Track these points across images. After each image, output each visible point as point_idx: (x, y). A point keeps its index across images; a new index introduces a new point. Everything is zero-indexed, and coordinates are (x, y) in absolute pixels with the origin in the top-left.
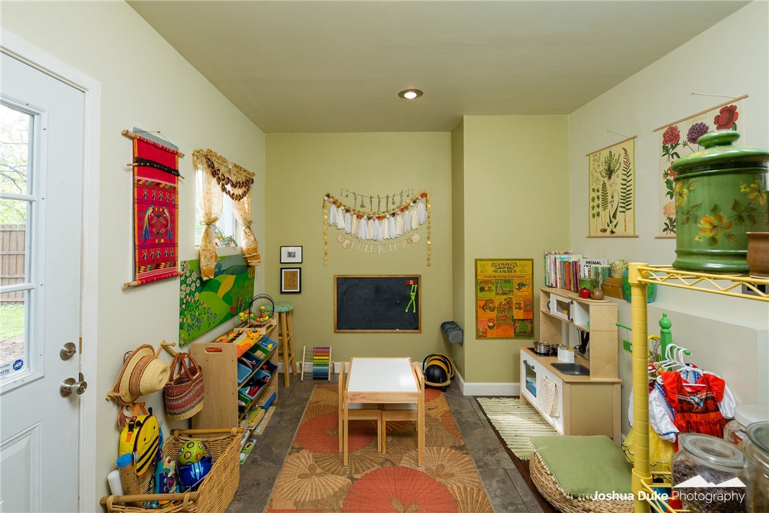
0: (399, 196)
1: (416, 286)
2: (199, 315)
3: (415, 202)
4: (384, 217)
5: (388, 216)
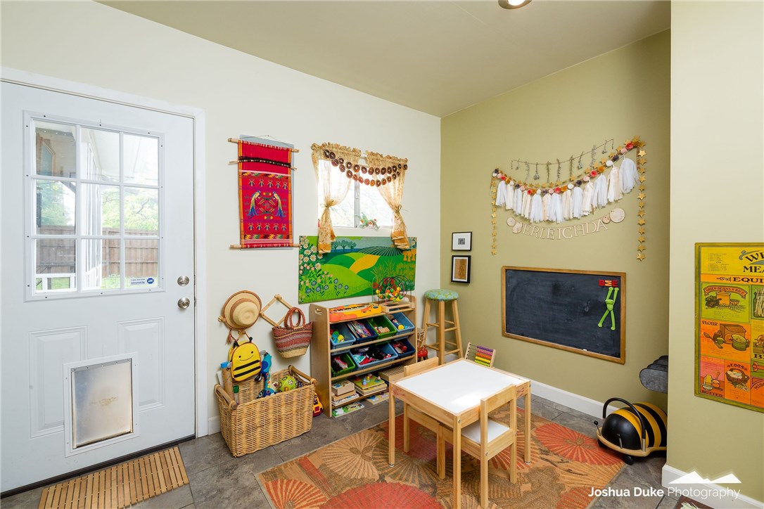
0: (590, 154)
1: (617, 289)
2: (322, 282)
3: (615, 159)
4: (566, 188)
5: (570, 186)
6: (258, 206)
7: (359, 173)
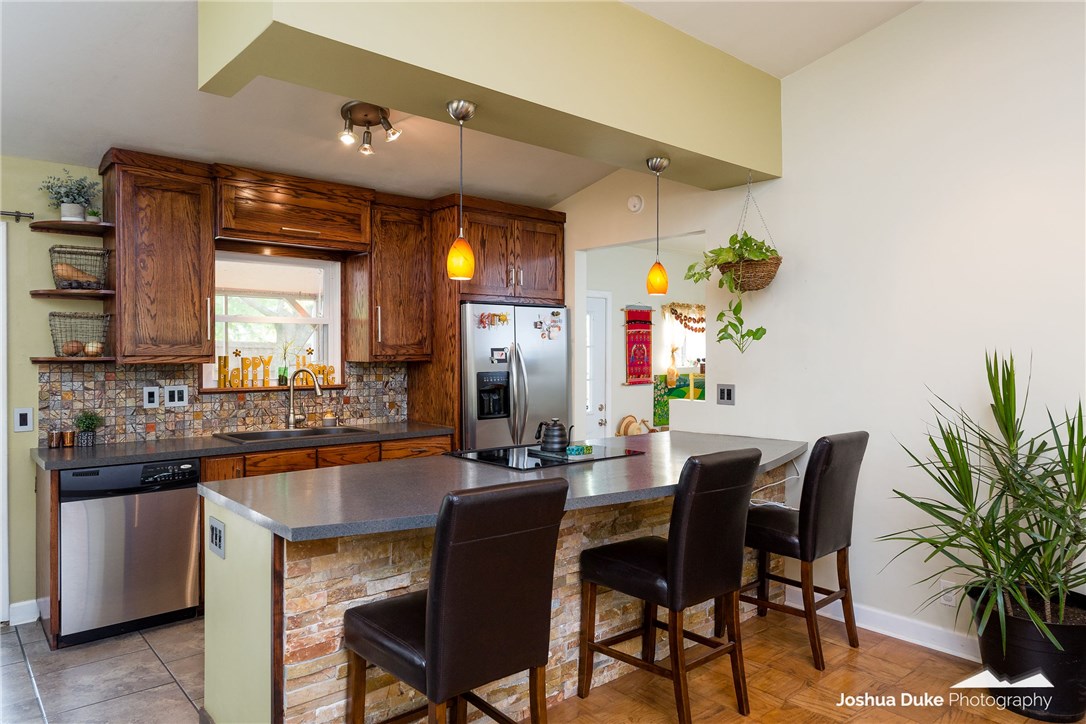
6: (635, 355)
7: (691, 324)
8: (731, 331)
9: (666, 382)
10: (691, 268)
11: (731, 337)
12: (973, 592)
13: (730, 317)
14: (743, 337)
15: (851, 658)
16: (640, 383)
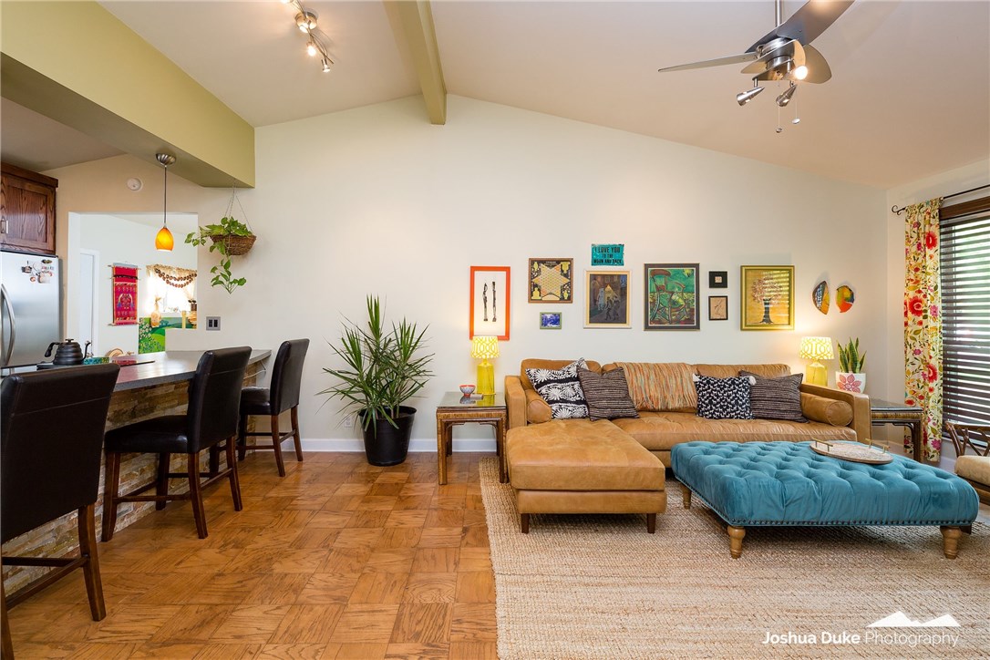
2: (150, 344)
6: (122, 301)
7: (172, 281)
8: (221, 279)
9: (150, 323)
10: (190, 236)
11: (222, 283)
12: (362, 413)
13: (221, 270)
14: (231, 283)
15: (299, 466)
16: (126, 324)
